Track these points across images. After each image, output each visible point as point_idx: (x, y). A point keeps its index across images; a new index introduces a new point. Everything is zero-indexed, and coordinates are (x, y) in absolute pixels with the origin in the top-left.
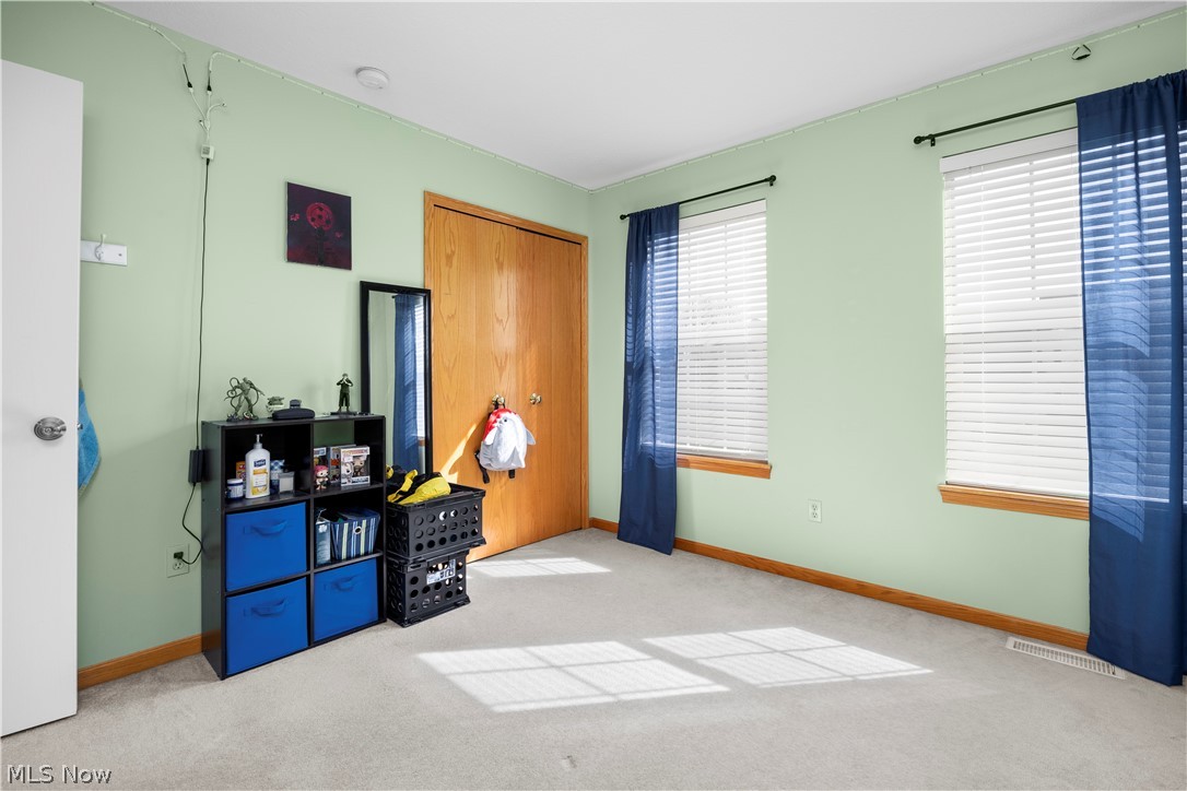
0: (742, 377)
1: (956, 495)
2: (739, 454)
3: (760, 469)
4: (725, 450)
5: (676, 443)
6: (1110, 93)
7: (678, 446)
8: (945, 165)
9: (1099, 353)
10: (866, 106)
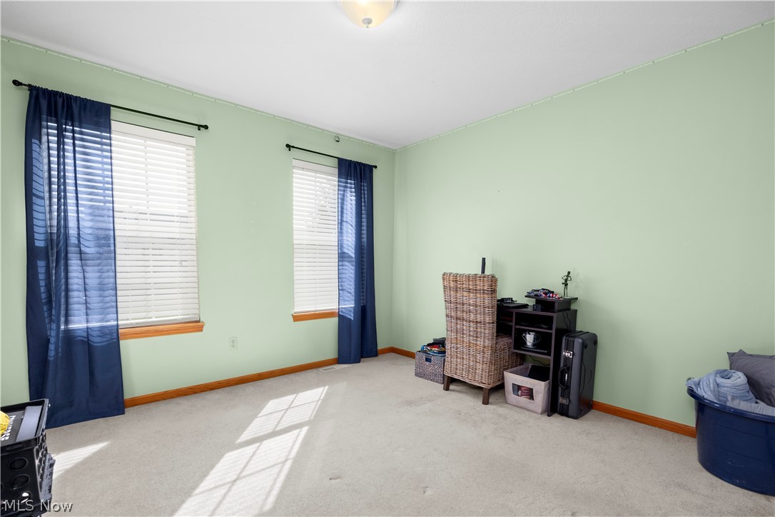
0: (177, 264)
1: (298, 318)
2: (176, 320)
3: (195, 325)
4: (154, 319)
5: (117, 320)
6: (346, 160)
7: (120, 322)
8: (295, 162)
9: (342, 256)
10: (259, 111)
